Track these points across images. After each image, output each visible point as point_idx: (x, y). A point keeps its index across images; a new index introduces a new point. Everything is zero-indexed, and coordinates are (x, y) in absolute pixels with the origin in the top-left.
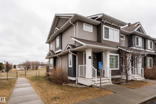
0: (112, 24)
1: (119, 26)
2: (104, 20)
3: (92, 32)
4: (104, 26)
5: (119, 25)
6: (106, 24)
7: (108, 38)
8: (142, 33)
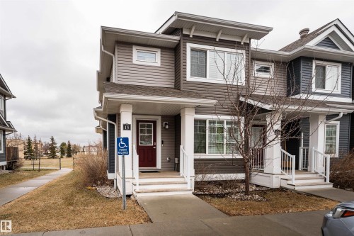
0: (219, 37)
1: (245, 40)
2: (190, 29)
3: (159, 64)
4: (189, 46)
5: (242, 37)
6: (197, 39)
7: (206, 77)
8: (342, 51)
